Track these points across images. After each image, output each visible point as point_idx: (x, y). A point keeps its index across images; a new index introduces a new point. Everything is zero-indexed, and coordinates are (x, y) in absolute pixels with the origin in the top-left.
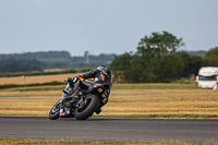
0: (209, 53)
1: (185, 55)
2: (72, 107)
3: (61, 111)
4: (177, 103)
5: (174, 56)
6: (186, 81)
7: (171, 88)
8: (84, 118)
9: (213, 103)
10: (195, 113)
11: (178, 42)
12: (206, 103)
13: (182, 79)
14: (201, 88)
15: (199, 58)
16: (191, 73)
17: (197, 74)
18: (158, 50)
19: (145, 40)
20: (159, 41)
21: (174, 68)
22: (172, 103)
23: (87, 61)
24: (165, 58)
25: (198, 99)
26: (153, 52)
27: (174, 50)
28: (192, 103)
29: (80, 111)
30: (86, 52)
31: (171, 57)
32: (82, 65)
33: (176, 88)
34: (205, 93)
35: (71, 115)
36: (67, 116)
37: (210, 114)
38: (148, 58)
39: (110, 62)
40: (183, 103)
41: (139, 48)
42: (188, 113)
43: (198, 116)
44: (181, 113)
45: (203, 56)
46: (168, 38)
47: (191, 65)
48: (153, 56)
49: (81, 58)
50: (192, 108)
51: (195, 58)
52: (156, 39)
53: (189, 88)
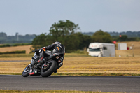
0: (96, 34)
1: (80, 35)
2: (39, 68)
3: (31, 71)
4: (75, 66)
5: (73, 36)
6: (81, 51)
7: (71, 56)
8: (47, 76)
9: (98, 66)
10: (87, 72)
11: (76, 27)
12: (94, 65)
13: (79, 50)
14: (90, 56)
15: (89, 37)
16: (84, 46)
17: (88, 47)
18: (63, 32)
19: (55, 25)
20: (64, 26)
21: (73, 43)
22: (72, 66)
23: (18, 39)
24: (68, 37)
25: (89, 63)
26: (59, 33)
27: (73, 32)
28: (85, 66)
29: (44, 71)
30: (17, 34)
31: (71, 36)
32: (14, 42)
33: (75, 56)
34: (93, 59)
35: (38, 74)
36: (35, 75)
37: (97, 72)
38: (56, 37)
39: (32, 40)
40: (79, 66)
41: (50, 31)
42: (82, 72)
43: (88, 74)
44: (77, 72)
45: (92, 36)
46: (69, 24)
47: (84, 42)
48: (60, 36)
49: (13, 37)
50: (85, 69)
51: (86, 37)
52: (62, 25)
53: (83, 56)
